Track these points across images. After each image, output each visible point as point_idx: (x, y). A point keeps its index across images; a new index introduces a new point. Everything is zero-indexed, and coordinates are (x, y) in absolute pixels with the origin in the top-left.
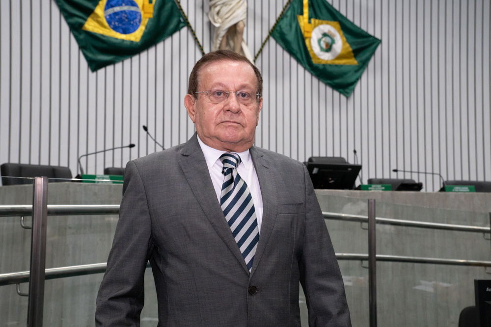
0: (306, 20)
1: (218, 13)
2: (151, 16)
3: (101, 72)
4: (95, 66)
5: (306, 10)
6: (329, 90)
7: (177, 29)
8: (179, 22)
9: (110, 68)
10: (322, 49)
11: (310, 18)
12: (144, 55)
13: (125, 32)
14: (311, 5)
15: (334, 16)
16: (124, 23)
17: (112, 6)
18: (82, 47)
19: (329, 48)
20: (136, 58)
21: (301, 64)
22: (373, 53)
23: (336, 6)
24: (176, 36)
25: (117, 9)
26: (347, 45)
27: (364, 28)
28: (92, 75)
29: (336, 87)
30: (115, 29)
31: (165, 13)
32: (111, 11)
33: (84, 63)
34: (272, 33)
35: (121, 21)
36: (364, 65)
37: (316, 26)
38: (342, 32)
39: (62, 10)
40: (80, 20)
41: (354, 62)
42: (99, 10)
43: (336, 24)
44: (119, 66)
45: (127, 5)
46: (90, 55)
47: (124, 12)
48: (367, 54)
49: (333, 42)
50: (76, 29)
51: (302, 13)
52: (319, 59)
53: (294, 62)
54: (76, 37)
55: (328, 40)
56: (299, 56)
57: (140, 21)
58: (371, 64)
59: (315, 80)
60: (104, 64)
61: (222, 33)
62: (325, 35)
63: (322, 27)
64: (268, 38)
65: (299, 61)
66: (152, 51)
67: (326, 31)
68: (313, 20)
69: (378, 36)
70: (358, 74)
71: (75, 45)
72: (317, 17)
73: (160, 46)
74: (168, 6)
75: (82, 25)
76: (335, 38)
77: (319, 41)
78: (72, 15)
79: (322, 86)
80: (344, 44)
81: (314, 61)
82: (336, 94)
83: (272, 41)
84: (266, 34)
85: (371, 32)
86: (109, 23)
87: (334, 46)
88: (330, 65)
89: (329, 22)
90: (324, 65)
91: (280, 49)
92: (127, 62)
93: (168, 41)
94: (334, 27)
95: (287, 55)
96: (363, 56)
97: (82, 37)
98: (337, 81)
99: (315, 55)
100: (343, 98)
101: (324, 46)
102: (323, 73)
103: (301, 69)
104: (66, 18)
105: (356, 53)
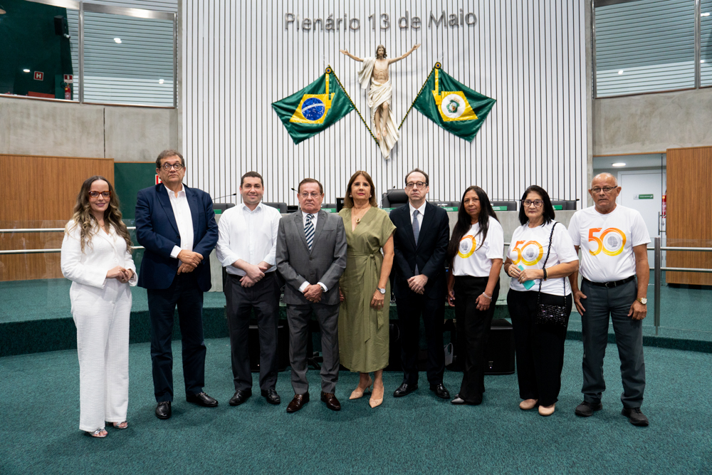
0: (437, 93)
1: (372, 98)
2: (330, 107)
3: (301, 144)
4: (297, 141)
5: (437, 86)
6: (457, 138)
7: (348, 111)
8: (349, 107)
9: (306, 141)
10: (450, 111)
11: (440, 92)
12: (327, 130)
13: (315, 119)
14: (441, 83)
15: (458, 87)
16: (313, 114)
17: (307, 106)
18: (289, 132)
19: (455, 110)
20: (322, 133)
21: (436, 123)
22: (490, 109)
23: (462, 82)
24: (348, 116)
25: (310, 107)
26: (469, 106)
27: (483, 93)
28: (296, 146)
29: (461, 136)
30: (309, 118)
31: (340, 104)
32: (306, 109)
33: (291, 140)
34: (414, 105)
35: (312, 113)
36: (483, 118)
37: (445, 96)
38: (465, 98)
39: (279, 114)
40: (289, 117)
41: (475, 117)
42: (299, 110)
43: (461, 93)
44: (311, 139)
45: (316, 103)
46: (294, 135)
47: (314, 108)
48: (485, 111)
49: (458, 105)
50: (286, 122)
51: (434, 89)
52: (447, 118)
53: (431, 122)
54: (286, 127)
55: (454, 104)
56: (434, 117)
57: (324, 111)
58: (489, 117)
59: (446, 133)
60: (303, 139)
61: (374, 111)
62: (452, 101)
63: (449, 96)
64: (411, 108)
65: (434, 121)
66: (332, 127)
67: (453, 99)
68: (443, 92)
69: (494, 97)
70: (478, 126)
71: (286, 131)
72: (446, 90)
73: (337, 124)
74: (341, 100)
75: (289, 119)
76: (460, 103)
77: (448, 106)
78: (284, 115)
79: (452, 136)
80: (466, 106)
81: (444, 120)
82: (462, 140)
83: (414, 110)
84: (410, 105)
85: (488, 95)
86: (305, 115)
87: (459, 108)
88: (457, 122)
89: (456, 92)
90: (452, 122)
91: (420, 114)
92: (317, 136)
93: (343, 120)
94: (460, 95)
95: (425, 118)
96: (482, 113)
97: (289, 126)
98: (462, 132)
99: (445, 116)
100: (468, 143)
101: (451, 108)
102: (451, 127)
103: (436, 126)
104: (280, 117)
105: (476, 111)
